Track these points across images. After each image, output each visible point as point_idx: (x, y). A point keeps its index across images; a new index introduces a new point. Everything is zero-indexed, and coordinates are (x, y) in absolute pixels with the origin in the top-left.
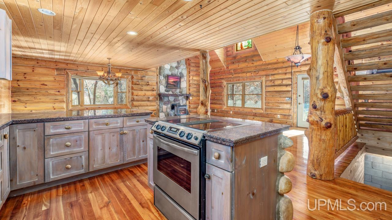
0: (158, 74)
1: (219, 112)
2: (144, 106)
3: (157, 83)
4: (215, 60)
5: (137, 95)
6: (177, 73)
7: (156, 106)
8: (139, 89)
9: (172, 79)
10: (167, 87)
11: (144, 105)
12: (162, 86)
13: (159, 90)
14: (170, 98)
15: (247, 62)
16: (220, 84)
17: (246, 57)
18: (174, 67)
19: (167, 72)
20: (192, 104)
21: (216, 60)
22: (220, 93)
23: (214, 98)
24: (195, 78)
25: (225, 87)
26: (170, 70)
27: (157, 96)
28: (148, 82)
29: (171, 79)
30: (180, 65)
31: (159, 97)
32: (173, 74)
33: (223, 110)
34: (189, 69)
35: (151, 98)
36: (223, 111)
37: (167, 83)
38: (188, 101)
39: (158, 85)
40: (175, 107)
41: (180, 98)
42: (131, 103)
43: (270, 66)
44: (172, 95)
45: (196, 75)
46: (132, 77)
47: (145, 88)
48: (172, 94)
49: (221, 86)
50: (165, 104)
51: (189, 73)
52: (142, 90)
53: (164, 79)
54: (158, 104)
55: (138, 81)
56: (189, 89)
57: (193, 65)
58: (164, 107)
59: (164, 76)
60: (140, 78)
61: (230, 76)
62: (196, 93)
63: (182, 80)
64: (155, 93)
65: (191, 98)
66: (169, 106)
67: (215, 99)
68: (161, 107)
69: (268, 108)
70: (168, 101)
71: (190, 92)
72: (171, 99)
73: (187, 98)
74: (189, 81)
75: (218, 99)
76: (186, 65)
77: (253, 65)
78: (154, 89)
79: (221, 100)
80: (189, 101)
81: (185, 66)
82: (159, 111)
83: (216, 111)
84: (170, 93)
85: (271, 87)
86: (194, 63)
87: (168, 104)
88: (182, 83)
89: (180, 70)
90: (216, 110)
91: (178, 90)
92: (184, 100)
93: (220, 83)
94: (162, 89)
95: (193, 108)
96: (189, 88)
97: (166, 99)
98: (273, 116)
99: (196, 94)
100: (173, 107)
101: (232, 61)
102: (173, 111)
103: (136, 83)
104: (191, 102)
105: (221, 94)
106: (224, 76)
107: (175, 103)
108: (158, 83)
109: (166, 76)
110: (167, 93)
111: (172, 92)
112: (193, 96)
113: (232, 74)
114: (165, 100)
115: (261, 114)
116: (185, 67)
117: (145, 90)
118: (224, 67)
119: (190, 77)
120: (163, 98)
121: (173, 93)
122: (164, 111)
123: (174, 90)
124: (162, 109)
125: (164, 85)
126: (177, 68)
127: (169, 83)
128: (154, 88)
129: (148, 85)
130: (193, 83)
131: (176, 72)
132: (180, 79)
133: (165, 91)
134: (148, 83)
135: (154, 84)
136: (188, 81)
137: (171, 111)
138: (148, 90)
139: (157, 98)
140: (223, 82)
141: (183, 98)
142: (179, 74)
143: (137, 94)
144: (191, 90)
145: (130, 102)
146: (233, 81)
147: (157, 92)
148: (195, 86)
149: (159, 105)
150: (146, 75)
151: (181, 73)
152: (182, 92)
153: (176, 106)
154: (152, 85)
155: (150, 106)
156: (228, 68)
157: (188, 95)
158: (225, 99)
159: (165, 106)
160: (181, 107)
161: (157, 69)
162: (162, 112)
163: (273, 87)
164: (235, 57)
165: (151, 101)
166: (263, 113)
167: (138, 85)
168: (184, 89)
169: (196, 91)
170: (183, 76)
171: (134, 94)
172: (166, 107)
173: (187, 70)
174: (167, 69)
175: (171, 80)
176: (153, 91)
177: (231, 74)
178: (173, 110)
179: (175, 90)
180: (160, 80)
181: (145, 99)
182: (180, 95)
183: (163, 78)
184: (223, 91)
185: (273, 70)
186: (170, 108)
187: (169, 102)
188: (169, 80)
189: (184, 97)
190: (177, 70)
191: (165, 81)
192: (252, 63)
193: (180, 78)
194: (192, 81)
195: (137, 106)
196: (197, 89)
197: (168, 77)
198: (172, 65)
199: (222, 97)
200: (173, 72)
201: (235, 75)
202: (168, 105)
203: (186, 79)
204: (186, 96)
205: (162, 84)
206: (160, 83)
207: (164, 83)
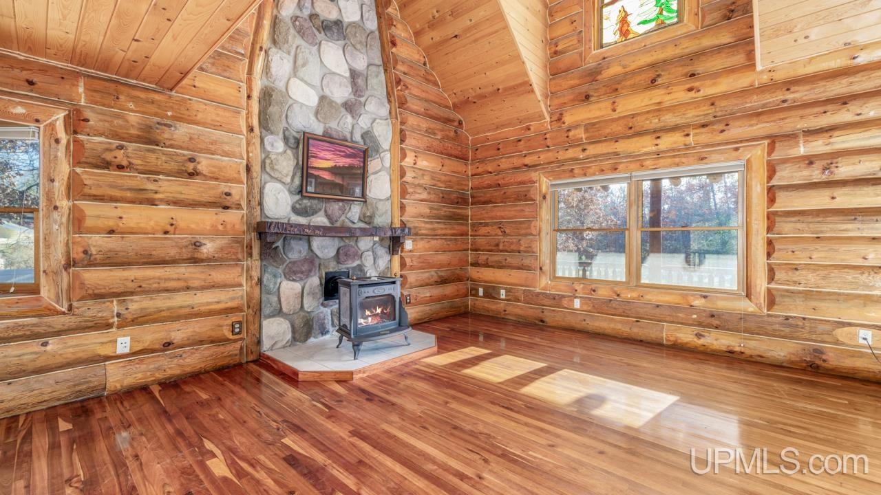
0: (255, 122)
1: (519, 301)
2: (167, 290)
3: (248, 169)
4: (505, 90)
5: (112, 232)
6: (352, 133)
7: (240, 285)
8: (129, 194)
9: (329, 155)
10: (300, 192)
11: (164, 285)
12: (279, 185)
13: (260, 204)
14: (317, 243)
15: (658, 87)
16: (522, 188)
17: (652, 65)
18: (339, 101)
19: (305, 120)
20: (412, 268)
21: (513, 88)
22: (523, 226)
23: (497, 245)
24: (423, 163)
25: (544, 197)
26: (316, 114)
27: (246, 238)
28: (192, 160)
29: (320, 154)
30: (363, 100)
31: (260, 238)
32: (334, 134)
33: (538, 290)
34: (402, 123)
35: (209, 248)
36: (539, 294)
37: (305, 172)
38: (396, 258)
39: (256, 181)
40: (342, 289)
41: (365, 243)
42: (65, 279)
43: (801, 94)
44: (326, 232)
45: (428, 149)
46: (76, 122)
47: (169, 187)
48: (328, 224)
49: (525, 197)
50: (292, 273)
51: (402, 141)
52: (152, 202)
53: (289, 152)
54: (255, 274)
55: (121, 147)
56: (402, 208)
57: (415, 107)
58: (289, 289)
59: (286, 139)
60: (134, 132)
61: (571, 153)
62: (427, 223)
63: (373, 165)
64: (234, 218)
65: (409, 244)
66: (315, 281)
67: (501, 247)
68: (269, 293)
69: (787, 291)
70: (305, 260)
71: (403, 219)
72: (325, 248)
73: (395, 243)
74: (403, 173)
75: (513, 247)
76: (389, 101)
77: (692, 94)
78: (229, 201)
79: (529, 250)
80: (402, 258)
81: (388, 105)
82: (259, 310)
83: (503, 297)
84: (320, 220)
85: (812, 193)
86: (420, 99)
87: (308, 274)
88: (371, 179)
89: (364, 122)
90: (503, 292)
91: (355, 211)
92: (382, 252)
93: (520, 183)
94: (279, 203)
95: (417, 284)
96: (402, 203)
97: (297, 251)
98: (829, 333)
99: (428, 226)
100: (331, 288)
101: (577, 91)
102: (334, 305)
103: (108, 156)
104: (408, 261)
105: (529, 227)
106: (543, 156)
107: (343, 268)
108: (256, 168)
109: (297, 141)
110: (302, 220)
111: (328, 217)
112: (415, 234)
113: (579, 145)
114: (290, 255)
115: (744, 317)
116: (384, 111)
117: (176, 203)
118: (541, 117)
119: (404, 156)
120: (279, 244)
121: (331, 222)
122: (284, 310)
123: (335, 207)
124: (275, 299)
125: (288, 180)
126: (349, 107)
127: (311, 171)
128: (228, 194)
129: (192, 175)
130: (417, 182)
131: (344, 125)
132: (365, 162)
133: (295, 210)
134: (190, 167)
135: (231, 173)
136: (397, 174)
137: (322, 304)
138: (194, 204)
139: (250, 247)
140: (534, 179)
141: (375, 243)
142: (357, 137)
143: (111, 224)
144: (408, 209)
145: (55, 273)
146: (585, 175)
147: (250, 214)
148: (424, 196)
149: (260, 281)
150: (180, 119)
151: (366, 135)
152: (371, 217)
153: (348, 285)
154: (216, 179)
155: (203, 288)
156: (559, 119)
157: (398, 233)
158: (545, 247)
159: (291, 284)
160: (369, 291)
161: (249, 97)
162: (279, 312)
163: (827, 193)
164: (593, 75)
165: (209, 260)
166: (753, 315)
167: (120, 167)
168: (380, 206)
169: (428, 217)
170: (377, 149)
171: (89, 222)
172: (297, 286)
173: (393, 125)
174: (302, 105)
175: (325, 161)
176: (226, 208)
177: (577, 143)
178: (331, 302)
179: (343, 210)
180: (267, 157)
181: (173, 253)
182: (366, 233)
183: (280, 146)
184: (535, 216)
185: (822, 109)
186: (319, 292)
187: (312, 262)
188: (312, 160)
189: (382, 240)
190: (349, 119)
191: (292, 163)
192: (690, 90)
193: (365, 155)
194: (413, 175)
196: (431, 208)
197: (303, 144)
198: (327, 92)
199: (532, 241)
200: (333, 125)
201: (592, 150)
202: (308, 276)
203: (387, 164)
204: (389, 234)
205: (276, 175)
206: (268, 169)
207: (285, 172)
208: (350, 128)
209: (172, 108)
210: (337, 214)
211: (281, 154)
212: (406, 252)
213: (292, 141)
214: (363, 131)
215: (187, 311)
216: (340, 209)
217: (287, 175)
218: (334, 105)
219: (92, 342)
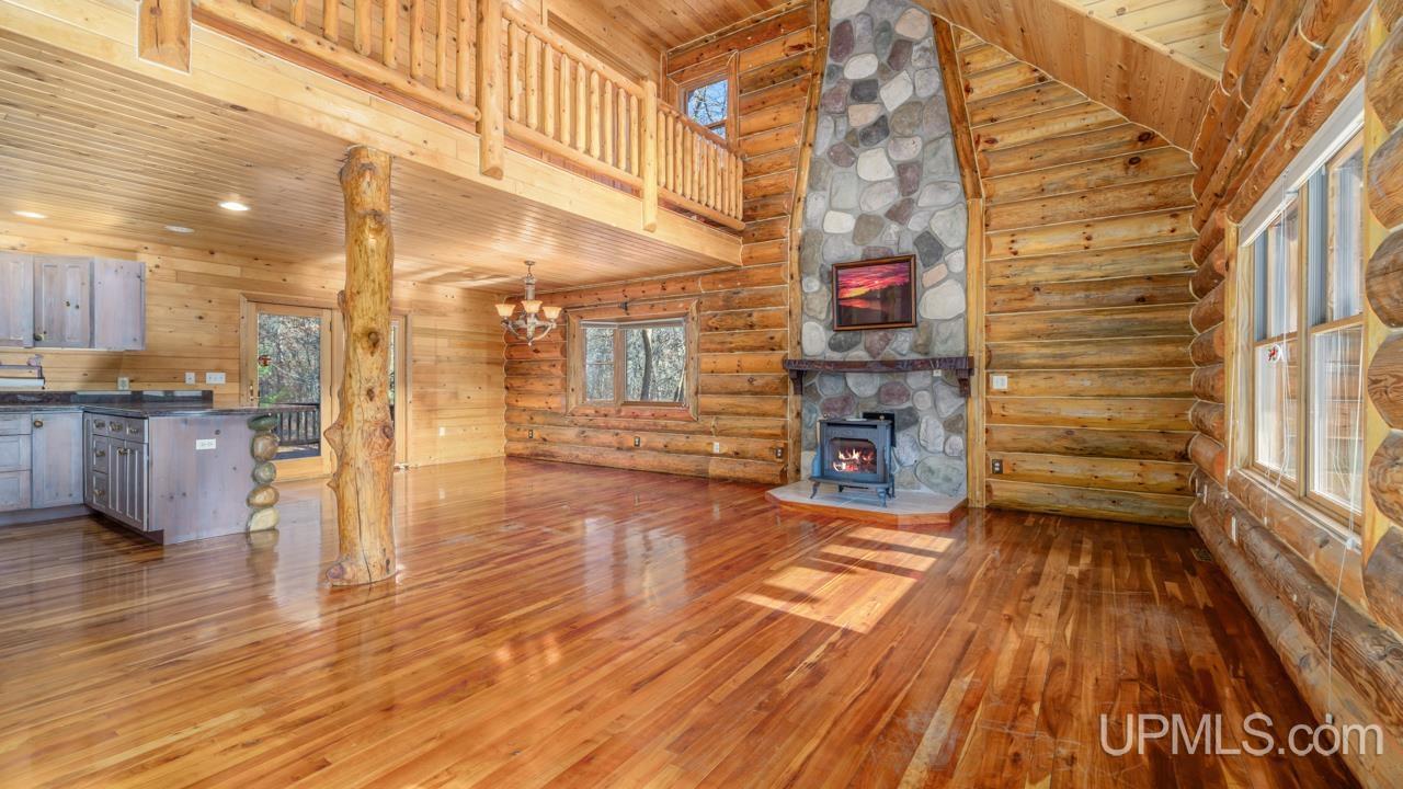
0: (795, 269)
3: (790, 314)
5: (712, 372)
6: (900, 244)
7: (784, 416)
10: (838, 326)
12: (813, 324)
13: (799, 344)
14: (852, 379)
18: (882, 213)
19: (835, 253)
20: (1006, 419)
26: (854, 238)
27: (783, 374)
28: (750, 315)
29: (854, 282)
30: (915, 196)
32: (876, 254)
35: (760, 382)
37: (839, 304)
38: (976, 403)
39: (797, 323)
41: (915, 380)
42: (696, 402)
44: (865, 367)
46: (700, 304)
48: (868, 359)
50: (826, 410)
51: (985, 225)
52: (730, 350)
53: (824, 288)
54: (795, 409)
55: (715, 316)
56: (987, 327)
59: (821, 276)
62: (1046, 346)
63: (929, 276)
64: (777, 357)
65: (998, 382)
68: (807, 427)
70: (841, 396)
72: (863, 385)
74: (989, 273)
78: (773, 344)
80: (987, 403)
82: (799, 441)
84: (858, 354)
87: (843, 411)
88: (927, 295)
89: (916, 224)
91: (904, 339)
92: (948, 393)
94: (815, 340)
95: (1017, 446)
96: (985, 319)
97: (830, 388)
99: (1047, 351)
103: (710, 323)
108: (797, 311)
109: (831, 275)
110: (838, 356)
111: (868, 349)
112: (1018, 366)
114: (825, 392)
117: (742, 349)
119: (990, 247)
120: (813, 380)
121: (872, 356)
123: (878, 337)
124: (812, 433)
125: (823, 316)
126: (897, 214)
127: (846, 303)
128: (772, 338)
129: (749, 326)
130: (1020, 280)
131: (897, 239)
132: (911, 276)
133: (830, 346)
134: (749, 320)
135: (777, 320)
138: (753, 349)
139: (786, 384)
141: (935, 380)
142: (908, 245)
144: (994, 327)
147: (791, 354)
150: (746, 286)
151: (922, 238)
152: (928, 345)
154: (765, 327)
165: (760, 392)
167: (717, 329)
168: (944, 330)
169: (1050, 335)
170: (938, 250)
174: (836, 236)
175: (859, 289)
176: (771, 349)
179: (888, 340)
180: (805, 298)
181: (741, 386)
182: (921, 366)
183: (816, 284)
187: (848, 399)
188: (845, 291)
189: (948, 375)
190: (895, 228)
191: (827, 298)
193: (910, 267)
194: (1009, 272)
195: (715, 413)
196: (1053, 320)
197: (837, 275)
198: (867, 209)
200: (875, 243)
203: (959, 268)
204: (961, 365)
205: (812, 314)
206: (806, 310)
207: (818, 309)
208: (894, 238)
209: (739, 280)
210: (878, 346)
211: (816, 293)
212: (993, 394)
213: (826, 276)
214: (916, 236)
215: (746, 431)
216: (881, 339)
217: (820, 313)
218: (872, 220)
219: (701, 442)
